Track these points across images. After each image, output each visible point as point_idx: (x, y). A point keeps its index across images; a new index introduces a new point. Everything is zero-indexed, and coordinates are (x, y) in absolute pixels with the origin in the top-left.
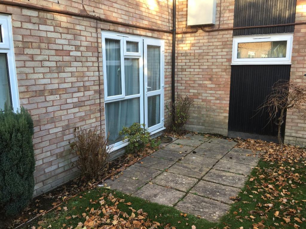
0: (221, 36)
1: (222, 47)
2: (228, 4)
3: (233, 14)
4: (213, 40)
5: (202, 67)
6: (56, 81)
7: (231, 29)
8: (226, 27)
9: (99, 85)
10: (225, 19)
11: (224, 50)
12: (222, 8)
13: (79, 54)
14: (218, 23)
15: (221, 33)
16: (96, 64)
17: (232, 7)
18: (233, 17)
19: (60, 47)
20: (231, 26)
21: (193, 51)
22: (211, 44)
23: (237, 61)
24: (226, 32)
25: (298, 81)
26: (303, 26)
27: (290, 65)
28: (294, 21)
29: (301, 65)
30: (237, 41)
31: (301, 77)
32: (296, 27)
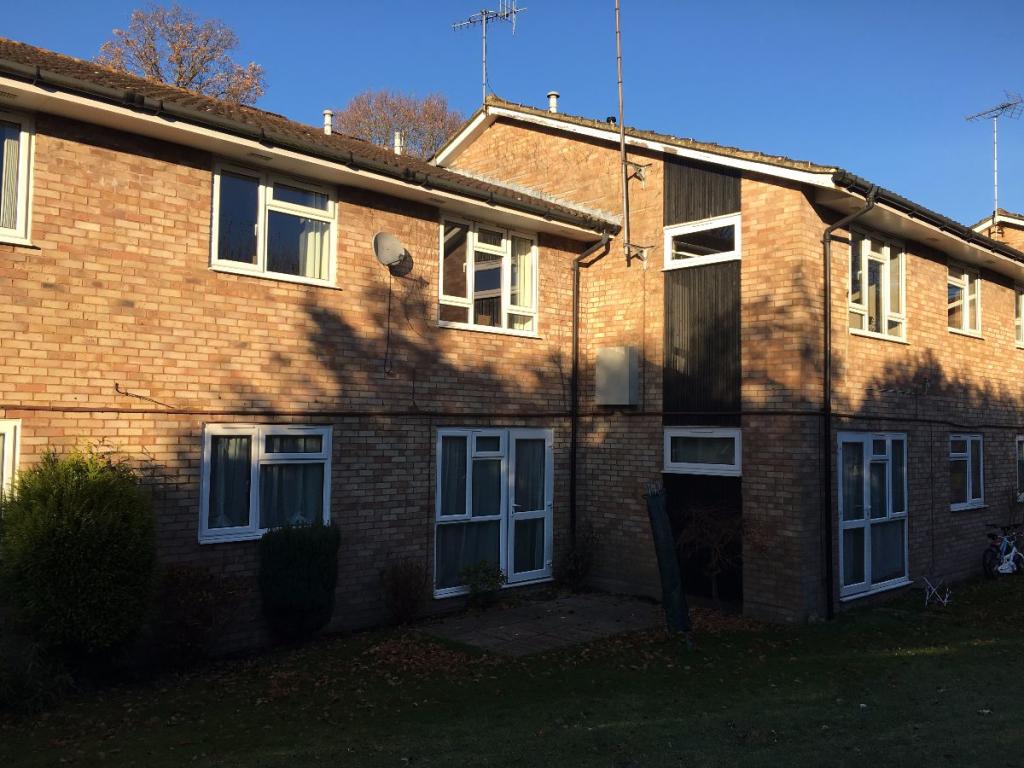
0: (646, 425)
1: (648, 441)
2: (654, 375)
3: (661, 391)
4: (635, 430)
5: (622, 474)
6: (372, 493)
7: (658, 414)
8: (652, 409)
9: (429, 499)
10: (651, 397)
11: (651, 447)
12: (646, 380)
13: (403, 459)
14: (641, 403)
15: (647, 418)
16: (425, 472)
17: (660, 380)
18: (661, 396)
19: (380, 453)
20: (660, 409)
21: (608, 446)
22: (633, 436)
23: (671, 467)
24: (653, 419)
25: (754, 505)
26: (752, 417)
27: (740, 478)
28: (740, 409)
29: (754, 479)
30: (671, 432)
31: (756, 499)
32: (744, 418)
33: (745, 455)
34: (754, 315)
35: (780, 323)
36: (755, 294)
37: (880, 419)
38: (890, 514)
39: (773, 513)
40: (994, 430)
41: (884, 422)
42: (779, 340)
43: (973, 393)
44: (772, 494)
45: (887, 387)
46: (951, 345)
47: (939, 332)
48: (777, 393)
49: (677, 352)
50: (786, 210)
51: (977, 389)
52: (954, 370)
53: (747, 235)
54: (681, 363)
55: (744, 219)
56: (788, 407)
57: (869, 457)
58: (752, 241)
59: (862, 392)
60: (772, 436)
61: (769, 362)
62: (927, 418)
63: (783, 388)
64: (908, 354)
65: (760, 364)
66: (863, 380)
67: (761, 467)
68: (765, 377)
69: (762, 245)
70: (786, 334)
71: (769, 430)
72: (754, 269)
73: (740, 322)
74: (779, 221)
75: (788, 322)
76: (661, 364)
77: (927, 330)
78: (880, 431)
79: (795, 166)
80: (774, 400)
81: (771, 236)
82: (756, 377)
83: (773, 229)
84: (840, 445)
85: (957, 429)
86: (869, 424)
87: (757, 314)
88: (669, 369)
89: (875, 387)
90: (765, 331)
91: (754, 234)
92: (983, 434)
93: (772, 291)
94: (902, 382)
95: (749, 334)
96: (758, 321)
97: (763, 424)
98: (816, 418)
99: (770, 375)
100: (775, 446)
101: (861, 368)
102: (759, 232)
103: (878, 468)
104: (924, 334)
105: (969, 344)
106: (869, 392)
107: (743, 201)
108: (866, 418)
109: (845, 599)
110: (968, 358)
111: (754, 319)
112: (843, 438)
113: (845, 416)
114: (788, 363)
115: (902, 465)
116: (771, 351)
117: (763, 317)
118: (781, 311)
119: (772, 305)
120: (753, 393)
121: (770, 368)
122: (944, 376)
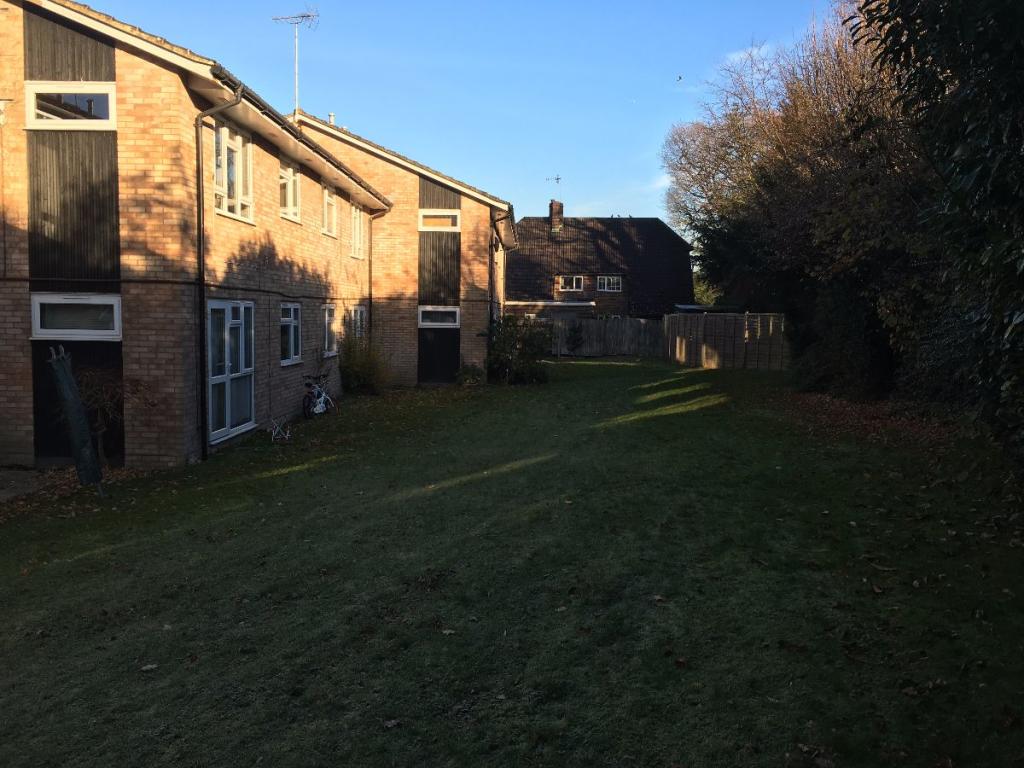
0: (8, 290)
1: (12, 308)
2: (17, 240)
3: (27, 256)
7: (25, 280)
8: (16, 275)
10: (14, 262)
11: (16, 314)
12: (7, 245)
15: (9, 284)
17: (25, 245)
18: (27, 261)
20: (26, 274)
23: (40, 334)
24: (18, 284)
25: (135, 366)
26: (132, 285)
27: (121, 342)
28: (119, 276)
29: (136, 343)
30: (39, 299)
31: (138, 361)
32: (124, 285)
33: (124, 320)
34: (133, 187)
35: (160, 198)
36: (133, 167)
37: (237, 289)
38: (244, 370)
39: (155, 372)
40: (308, 300)
41: (239, 291)
42: (159, 214)
43: (296, 268)
44: (154, 356)
45: (241, 261)
46: (281, 228)
47: (274, 216)
48: (158, 263)
49: (46, 217)
50: (164, 90)
51: (298, 266)
52: (284, 250)
53: (124, 107)
54: (50, 229)
55: (119, 90)
56: (168, 277)
57: (229, 322)
58: (129, 113)
59: (225, 265)
60: (154, 303)
61: (149, 235)
62: (267, 289)
63: (164, 258)
64: (255, 234)
65: (140, 236)
66: (225, 255)
67: (142, 332)
68: (146, 248)
69: (139, 119)
70: (166, 210)
71: (149, 297)
72: (131, 143)
73: (117, 194)
74: (156, 99)
75: (167, 198)
76: (26, 228)
77: (266, 214)
78: (237, 299)
79: (175, 50)
80: (155, 269)
81: (149, 113)
82: (135, 247)
83: (150, 106)
84: (209, 311)
85: (286, 299)
86: (229, 294)
87: (135, 187)
88: (34, 233)
89: (233, 262)
90: (145, 205)
91: (130, 107)
92: (301, 303)
93: (150, 167)
94: (251, 258)
95: (128, 207)
96: (136, 193)
97: (144, 292)
98: (192, 287)
99: (150, 246)
100: (155, 312)
101: (223, 245)
102: (136, 106)
103: (234, 330)
104: (264, 218)
105: (293, 228)
106: (230, 265)
107: (117, 71)
108: (227, 288)
109: (213, 443)
110: (293, 240)
111: (133, 191)
112: (211, 305)
113: (213, 286)
114: (169, 237)
115: (250, 328)
116: (151, 224)
117: (141, 191)
118: (161, 187)
119: (150, 180)
120: (133, 261)
121: (149, 239)
122: (277, 255)
